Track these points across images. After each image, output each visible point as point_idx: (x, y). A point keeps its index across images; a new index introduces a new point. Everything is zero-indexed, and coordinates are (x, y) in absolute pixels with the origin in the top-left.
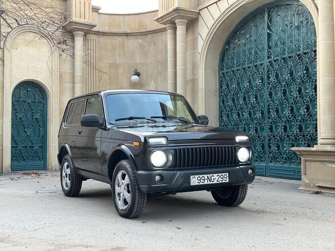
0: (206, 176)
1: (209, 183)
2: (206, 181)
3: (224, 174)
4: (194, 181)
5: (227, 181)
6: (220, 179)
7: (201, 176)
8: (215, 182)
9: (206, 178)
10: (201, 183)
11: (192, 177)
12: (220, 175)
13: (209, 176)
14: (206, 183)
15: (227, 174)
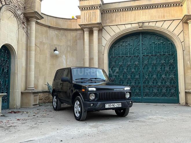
0: (112, 104)
1: (113, 107)
2: (112, 106)
3: (119, 103)
4: (107, 106)
5: (121, 106)
6: (118, 105)
7: (110, 104)
8: (116, 107)
9: (112, 105)
10: (110, 107)
11: (106, 104)
12: (118, 104)
13: (113, 104)
14: (112, 107)
15: (121, 103)
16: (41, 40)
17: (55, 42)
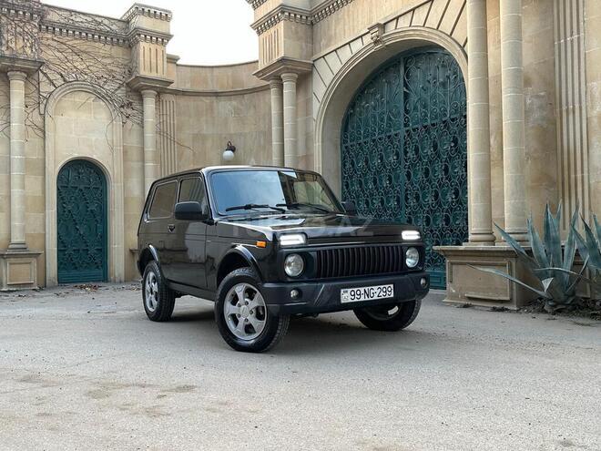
0: (362, 289)
2: (363, 296)
3: (387, 286)
4: (346, 296)
5: (392, 296)
6: (381, 294)
7: (355, 290)
8: (376, 298)
9: (362, 292)
10: (356, 300)
11: (342, 291)
12: (382, 287)
13: (366, 289)
14: (363, 299)
15: (392, 286)
16: (196, 131)
17: (233, 128)
